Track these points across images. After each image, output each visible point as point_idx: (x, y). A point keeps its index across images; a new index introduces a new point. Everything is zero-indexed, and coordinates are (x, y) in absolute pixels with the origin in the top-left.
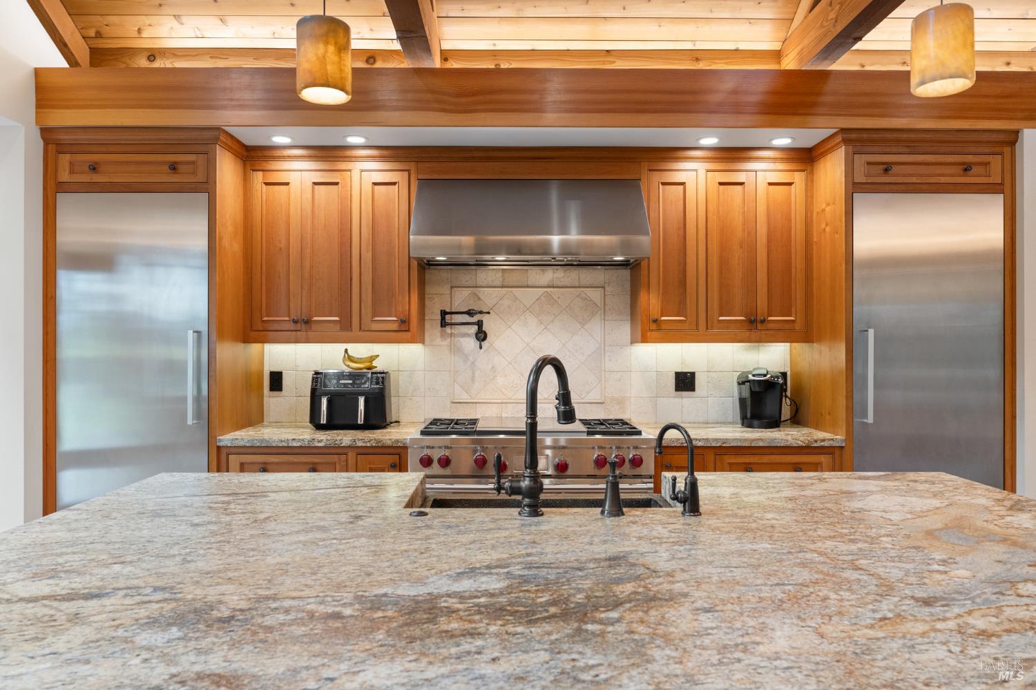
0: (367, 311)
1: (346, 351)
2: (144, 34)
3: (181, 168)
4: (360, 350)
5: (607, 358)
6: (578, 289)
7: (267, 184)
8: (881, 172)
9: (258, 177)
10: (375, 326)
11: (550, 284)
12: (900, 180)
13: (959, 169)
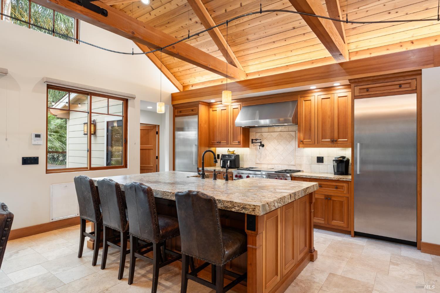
0: (232, 140)
1: (229, 149)
2: (190, 82)
3: (194, 110)
4: (231, 149)
5: (296, 152)
6: (288, 132)
7: (213, 111)
8: (366, 91)
9: (211, 109)
10: (233, 143)
11: (281, 131)
12: (372, 93)
13: (398, 87)
